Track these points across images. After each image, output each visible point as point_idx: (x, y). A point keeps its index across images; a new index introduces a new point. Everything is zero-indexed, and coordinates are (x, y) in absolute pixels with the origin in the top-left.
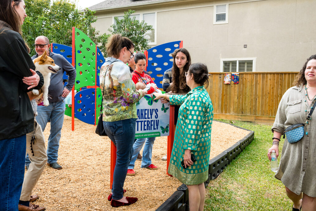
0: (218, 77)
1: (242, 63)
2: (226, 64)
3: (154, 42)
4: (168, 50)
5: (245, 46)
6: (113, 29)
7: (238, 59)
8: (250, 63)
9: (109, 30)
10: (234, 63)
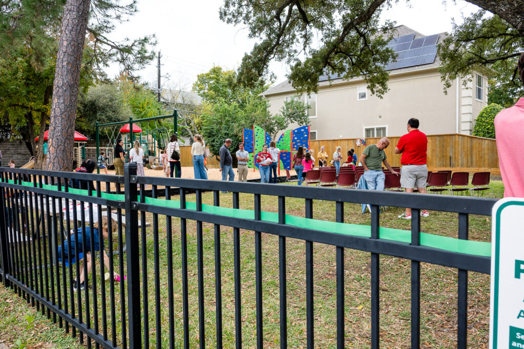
0: (352, 141)
1: (378, 129)
2: (368, 131)
3: (315, 115)
4: (303, 130)
5: (380, 117)
6: (282, 110)
7: (375, 127)
8: (384, 129)
9: (280, 111)
10: (373, 129)
